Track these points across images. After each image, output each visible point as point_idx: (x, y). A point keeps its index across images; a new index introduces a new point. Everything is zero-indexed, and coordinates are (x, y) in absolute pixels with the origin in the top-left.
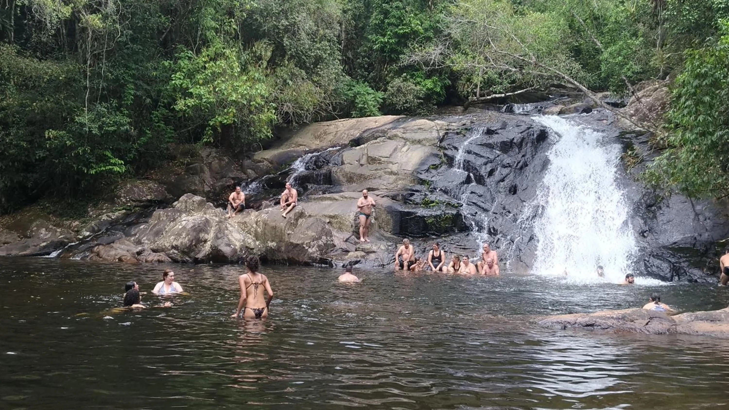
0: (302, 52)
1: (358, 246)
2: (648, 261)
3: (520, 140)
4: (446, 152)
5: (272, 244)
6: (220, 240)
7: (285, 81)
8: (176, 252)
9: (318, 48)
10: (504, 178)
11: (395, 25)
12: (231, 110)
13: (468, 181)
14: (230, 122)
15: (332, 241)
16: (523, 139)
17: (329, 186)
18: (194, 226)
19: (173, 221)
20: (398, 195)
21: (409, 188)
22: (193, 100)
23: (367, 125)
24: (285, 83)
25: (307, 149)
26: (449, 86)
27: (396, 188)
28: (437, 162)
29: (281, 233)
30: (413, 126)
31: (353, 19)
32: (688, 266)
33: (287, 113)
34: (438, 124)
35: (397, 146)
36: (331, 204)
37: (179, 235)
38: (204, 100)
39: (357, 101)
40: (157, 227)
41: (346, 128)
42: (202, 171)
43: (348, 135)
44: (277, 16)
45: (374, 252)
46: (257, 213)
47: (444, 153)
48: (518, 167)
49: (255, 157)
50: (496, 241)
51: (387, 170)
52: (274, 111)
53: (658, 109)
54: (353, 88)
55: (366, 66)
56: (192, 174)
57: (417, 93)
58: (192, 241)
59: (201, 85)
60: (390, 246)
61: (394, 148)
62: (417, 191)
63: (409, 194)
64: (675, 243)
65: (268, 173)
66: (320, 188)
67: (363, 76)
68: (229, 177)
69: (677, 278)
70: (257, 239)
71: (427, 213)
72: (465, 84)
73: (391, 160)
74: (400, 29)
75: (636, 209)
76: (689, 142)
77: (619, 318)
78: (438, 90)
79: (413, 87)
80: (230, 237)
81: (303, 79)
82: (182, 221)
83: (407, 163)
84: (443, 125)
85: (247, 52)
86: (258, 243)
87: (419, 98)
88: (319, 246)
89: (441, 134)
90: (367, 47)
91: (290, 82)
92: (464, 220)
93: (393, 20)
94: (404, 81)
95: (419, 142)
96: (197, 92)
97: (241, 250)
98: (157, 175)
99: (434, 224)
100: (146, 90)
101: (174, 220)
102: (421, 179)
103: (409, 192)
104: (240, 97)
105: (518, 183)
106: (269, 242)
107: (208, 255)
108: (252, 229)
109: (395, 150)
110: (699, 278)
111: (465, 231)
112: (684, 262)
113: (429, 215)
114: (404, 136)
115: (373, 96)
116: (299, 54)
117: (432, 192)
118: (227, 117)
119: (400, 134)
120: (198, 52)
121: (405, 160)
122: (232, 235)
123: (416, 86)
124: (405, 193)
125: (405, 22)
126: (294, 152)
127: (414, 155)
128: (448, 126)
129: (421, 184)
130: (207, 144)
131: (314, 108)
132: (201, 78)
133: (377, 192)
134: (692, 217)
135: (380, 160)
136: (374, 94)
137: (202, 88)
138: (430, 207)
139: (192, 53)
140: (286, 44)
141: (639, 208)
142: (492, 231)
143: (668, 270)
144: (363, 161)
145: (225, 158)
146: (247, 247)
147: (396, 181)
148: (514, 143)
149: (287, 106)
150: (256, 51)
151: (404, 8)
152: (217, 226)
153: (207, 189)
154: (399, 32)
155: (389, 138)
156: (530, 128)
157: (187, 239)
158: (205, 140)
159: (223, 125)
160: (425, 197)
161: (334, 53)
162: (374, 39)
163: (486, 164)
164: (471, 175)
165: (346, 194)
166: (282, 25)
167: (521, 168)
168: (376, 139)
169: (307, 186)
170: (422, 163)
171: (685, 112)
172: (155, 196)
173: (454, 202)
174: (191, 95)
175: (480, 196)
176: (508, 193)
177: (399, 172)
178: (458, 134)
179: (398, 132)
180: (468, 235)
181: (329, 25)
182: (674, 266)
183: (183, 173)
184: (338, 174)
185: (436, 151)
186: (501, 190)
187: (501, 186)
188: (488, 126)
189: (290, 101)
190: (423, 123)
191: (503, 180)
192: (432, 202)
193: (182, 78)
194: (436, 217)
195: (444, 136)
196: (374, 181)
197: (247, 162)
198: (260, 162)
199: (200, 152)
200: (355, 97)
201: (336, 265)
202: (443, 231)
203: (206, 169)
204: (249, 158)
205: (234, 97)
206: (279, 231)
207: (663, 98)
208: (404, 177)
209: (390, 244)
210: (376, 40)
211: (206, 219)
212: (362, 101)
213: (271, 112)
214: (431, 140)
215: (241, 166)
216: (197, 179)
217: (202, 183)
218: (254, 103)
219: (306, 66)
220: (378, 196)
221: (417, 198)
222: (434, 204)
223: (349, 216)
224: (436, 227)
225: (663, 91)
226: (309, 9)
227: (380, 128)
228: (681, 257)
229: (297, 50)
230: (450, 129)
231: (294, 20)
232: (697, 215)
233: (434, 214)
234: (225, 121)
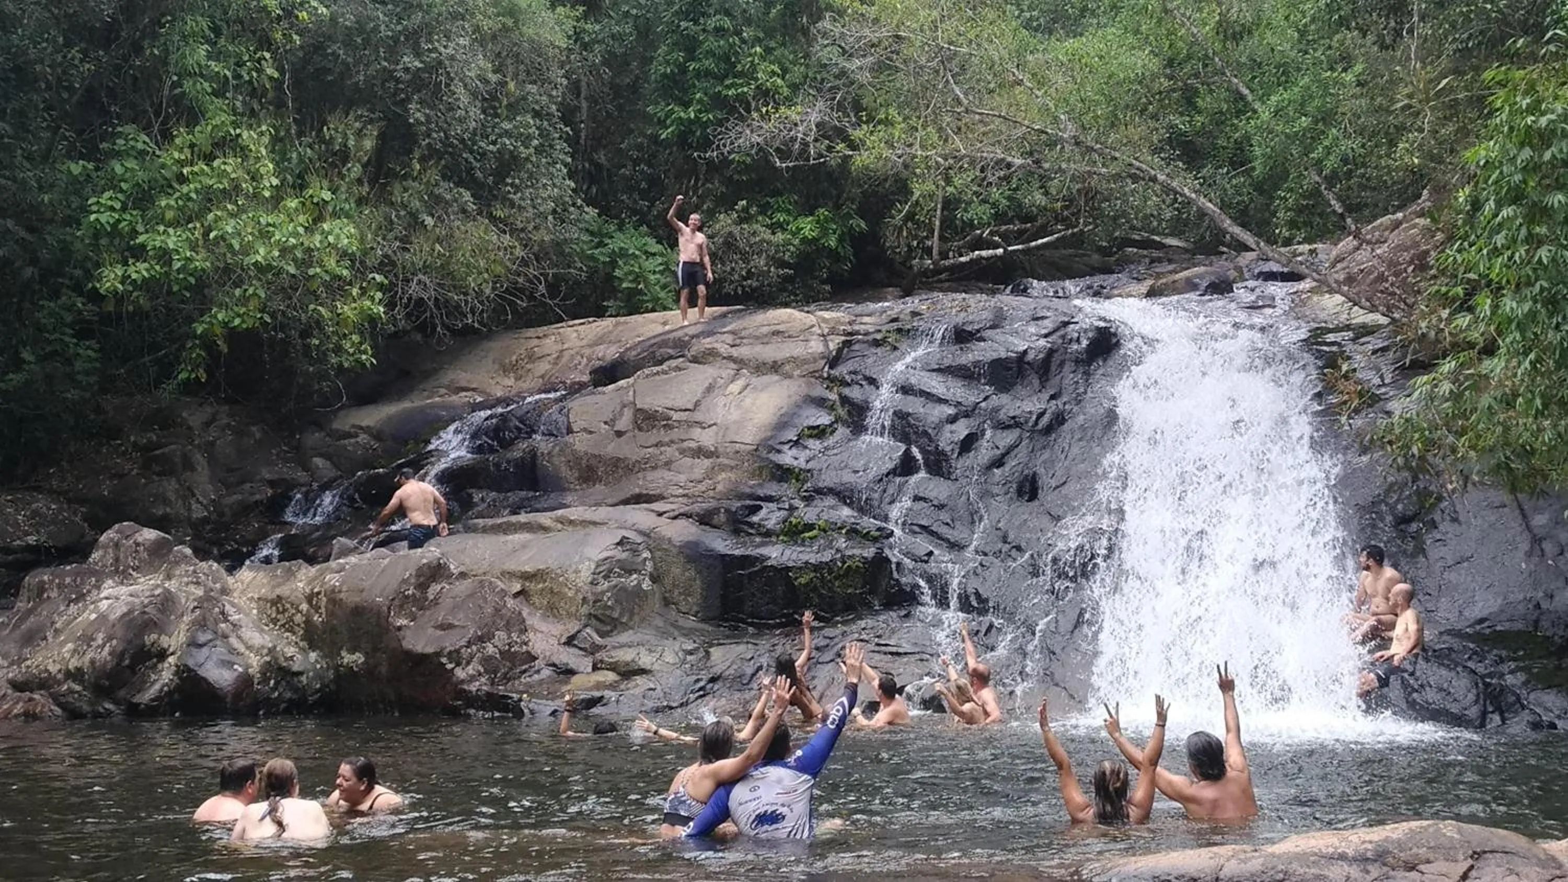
0: (462, 141)
1: (598, 656)
2: (1412, 674)
3: (1041, 356)
4: (846, 391)
5: (352, 659)
6: (205, 650)
7: (414, 215)
8: (78, 688)
9: (506, 131)
10: (1004, 455)
11: (715, 77)
12: (251, 291)
13: (906, 467)
14: (249, 323)
15: (526, 644)
16: (1051, 352)
17: (531, 494)
18: (130, 612)
19: (76, 601)
20: (716, 511)
21: (748, 490)
22: (146, 265)
23: (641, 331)
24: (415, 223)
25: (479, 399)
26: (861, 233)
27: (711, 493)
28: (824, 419)
29: (378, 625)
30: (758, 327)
31: (605, 62)
32: (1525, 683)
33: (420, 302)
34: (825, 320)
35: (715, 380)
36: (530, 541)
37: (87, 639)
38: (177, 265)
39: (618, 273)
40: (32, 619)
41: (584, 342)
42: (189, 465)
43: (589, 360)
44: (393, 47)
45: (643, 672)
46: (313, 570)
47: (840, 395)
48: (1040, 426)
49: (336, 425)
50: (984, 631)
51: (686, 444)
52: (379, 295)
53: (1406, 271)
54: (607, 241)
55: (644, 185)
56: (158, 475)
57: (776, 252)
58: (122, 654)
59: (169, 225)
60: (690, 653)
61: (707, 385)
62: (769, 499)
63: (747, 507)
64: (1481, 621)
65: (368, 464)
66: (506, 499)
67: (635, 212)
68: (262, 480)
69: (1497, 718)
70: (312, 647)
71: (794, 556)
72: (901, 229)
73: (698, 416)
74: (728, 87)
75: (1368, 531)
76: (1513, 326)
77: (1367, 859)
78: (832, 242)
79: (767, 235)
80: (233, 641)
81: (464, 211)
82: (101, 600)
83: (740, 423)
84: (839, 322)
85: (306, 140)
86: (313, 656)
87: (782, 264)
88: (487, 661)
89: (832, 346)
90: (645, 136)
91: (429, 221)
92: (895, 575)
93: (709, 63)
94: (741, 221)
95: (775, 367)
96: (158, 244)
97: (265, 680)
98: (63, 480)
99: (815, 589)
100: (22, 242)
101: (81, 597)
102: (779, 467)
103: (748, 502)
104: (277, 254)
105: (1041, 471)
106: (344, 653)
107: (170, 693)
108: (298, 618)
109: (710, 389)
110: (1559, 717)
111: (900, 606)
112: (1512, 672)
113: (799, 564)
114: (735, 352)
115: (660, 260)
116: (451, 145)
117: (808, 500)
118: (243, 310)
119: (723, 349)
120: (166, 136)
121: (735, 415)
122: (239, 637)
123: (774, 233)
124: (736, 505)
125: (739, 67)
126: (443, 406)
127: (758, 402)
128: (850, 323)
129: (780, 480)
130: (190, 388)
131: (494, 289)
132: (168, 206)
133: (659, 506)
134: (1525, 546)
135: (669, 419)
136: (662, 255)
137: (171, 231)
138: (803, 540)
139: (147, 140)
140: (416, 120)
141: (1374, 526)
142: (975, 604)
143: (1471, 697)
144: (624, 422)
145: (254, 429)
146: (281, 668)
147: (710, 474)
148: (1028, 363)
149: (420, 282)
150: (331, 137)
151: (738, 33)
152: (198, 612)
153: (198, 512)
154: (724, 92)
155: (695, 360)
156: (1068, 323)
157: (107, 649)
158: (183, 376)
159: (232, 334)
160: (790, 515)
161: (551, 146)
162: (662, 115)
163: (953, 420)
164: (915, 451)
165: (575, 513)
166: (407, 70)
167: (1049, 430)
168: (661, 363)
169: (470, 496)
170: (782, 424)
171: (1500, 240)
172: (50, 535)
173: (869, 523)
174: (139, 253)
175: (941, 507)
176: (1015, 497)
177: (721, 450)
178: (877, 343)
179: (722, 344)
180: (906, 616)
181: (536, 75)
182: (1488, 685)
183: (135, 472)
184: (556, 460)
185: (819, 391)
186: (996, 490)
187: (997, 479)
188: (960, 319)
189: (426, 269)
190: (785, 318)
191: (999, 462)
192: (810, 527)
193: (118, 206)
194: (818, 567)
195: (840, 351)
196: (651, 475)
197: (314, 438)
198: (348, 435)
199: (184, 414)
200: (613, 264)
201: (532, 712)
202: (840, 607)
203: (199, 459)
204: (319, 426)
205: (261, 254)
206: (373, 620)
207: (1416, 245)
208: (733, 463)
209: (690, 646)
210: (667, 116)
211: (167, 591)
212: (631, 272)
213: (372, 299)
214: (805, 362)
215: (298, 448)
216: (170, 486)
217: (184, 498)
218: (318, 270)
219: (474, 179)
220: (660, 514)
221: (770, 516)
222: (815, 532)
223: (577, 572)
224: (820, 596)
225: (1415, 226)
226: (477, 29)
227: (671, 336)
228: (1502, 660)
229: (447, 137)
230: (858, 333)
231: (434, 55)
232: (1537, 540)
233: (813, 559)
234: (237, 321)
